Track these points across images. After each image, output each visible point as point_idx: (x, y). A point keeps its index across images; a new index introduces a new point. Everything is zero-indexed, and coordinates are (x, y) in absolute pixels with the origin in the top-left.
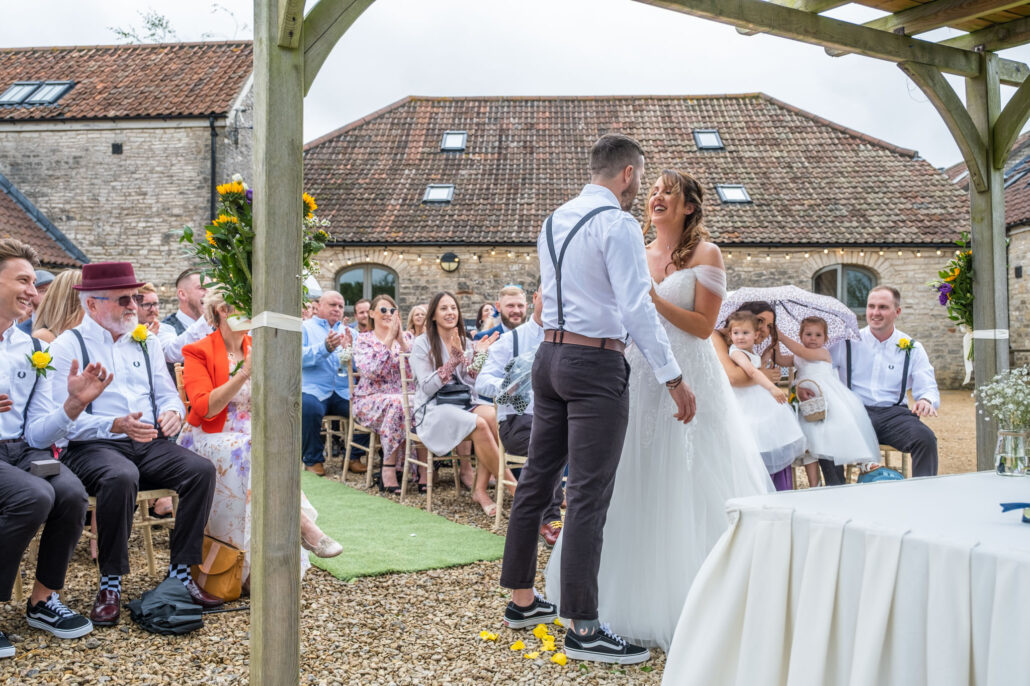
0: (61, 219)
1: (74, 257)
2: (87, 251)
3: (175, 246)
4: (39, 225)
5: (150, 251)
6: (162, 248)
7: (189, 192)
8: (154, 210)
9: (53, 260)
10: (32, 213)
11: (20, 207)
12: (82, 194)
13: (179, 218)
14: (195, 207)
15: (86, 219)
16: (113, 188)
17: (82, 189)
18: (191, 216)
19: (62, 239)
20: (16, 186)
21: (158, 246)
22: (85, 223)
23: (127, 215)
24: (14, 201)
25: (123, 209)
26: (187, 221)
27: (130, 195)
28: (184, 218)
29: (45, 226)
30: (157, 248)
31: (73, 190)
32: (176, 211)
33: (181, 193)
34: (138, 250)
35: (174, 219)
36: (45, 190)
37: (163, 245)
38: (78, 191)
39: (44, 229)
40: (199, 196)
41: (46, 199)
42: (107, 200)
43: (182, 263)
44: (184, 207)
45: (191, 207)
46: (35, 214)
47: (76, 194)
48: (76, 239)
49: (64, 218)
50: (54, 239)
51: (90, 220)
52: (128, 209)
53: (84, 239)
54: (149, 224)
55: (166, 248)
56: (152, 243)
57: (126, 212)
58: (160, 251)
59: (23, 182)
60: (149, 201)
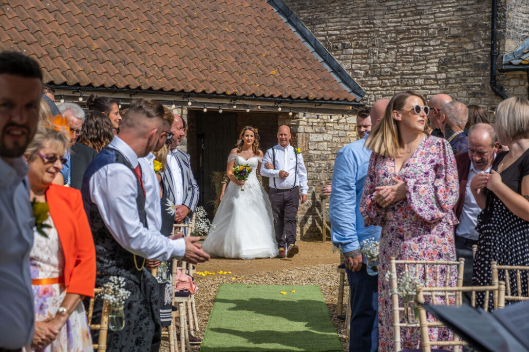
0: (337, 47)
1: (348, 90)
2: (362, 82)
3: (453, 73)
4: (316, 55)
5: (426, 79)
6: (439, 76)
7: (468, 8)
8: (431, 31)
9: (321, 95)
10: (310, 43)
11: (299, 36)
12: (357, 19)
13: (457, 40)
14: (475, 25)
15: (361, 47)
16: (389, 8)
17: (358, 12)
18: (470, 37)
19: (338, 71)
20: (295, 13)
21: (435, 73)
22: (359, 51)
23: (402, 39)
24: (293, 30)
25: (398, 32)
26: (465, 43)
27: (406, 16)
28: (463, 40)
29: (321, 56)
30: (433, 76)
31: (349, 13)
32: (454, 31)
33: (461, 10)
34: (414, 79)
35: (452, 40)
36: (323, 16)
37: (439, 72)
38: (354, 15)
39: (321, 60)
40: (478, 11)
41: (324, 25)
42: (383, 22)
43: (460, 94)
44: (463, 26)
45: (470, 25)
46: (312, 43)
47: (352, 19)
48: (351, 70)
49: (340, 45)
50: (329, 70)
51: (366, 47)
52: (403, 32)
53: (360, 69)
54: (425, 49)
55: (444, 75)
56: (428, 71)
57: (401, 36)
58: (436, 79)
59: (302, 9)
60: (426, 22)
